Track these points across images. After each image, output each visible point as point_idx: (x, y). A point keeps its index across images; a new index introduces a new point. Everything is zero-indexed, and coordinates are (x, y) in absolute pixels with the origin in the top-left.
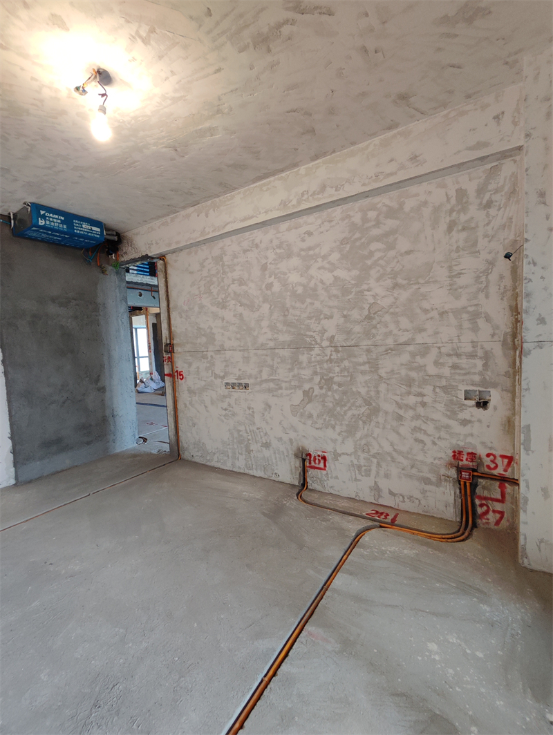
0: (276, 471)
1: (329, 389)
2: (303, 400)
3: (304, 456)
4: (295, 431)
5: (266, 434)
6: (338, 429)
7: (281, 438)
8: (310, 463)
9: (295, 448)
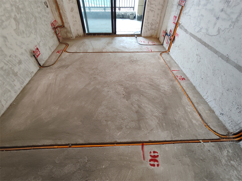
0: (31, 71)
1: (21, 13)
2: (16, 24)
3: (33, 54)
4: (24, 44)
5: (16, 56)
6: (33, 33)
7: (22, 53)
8: (36, 55)
9: (29, 53)
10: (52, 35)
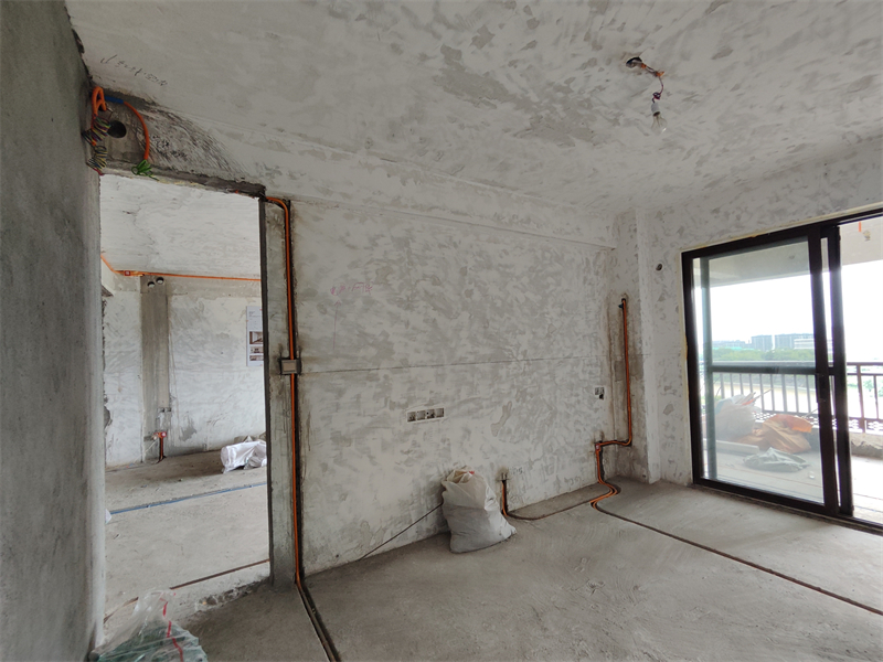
1: (524, 401)
2: (503, 416)
3: (504, 478)
4: (496, 452)
9: (495, 473)
10: (584, 455)
